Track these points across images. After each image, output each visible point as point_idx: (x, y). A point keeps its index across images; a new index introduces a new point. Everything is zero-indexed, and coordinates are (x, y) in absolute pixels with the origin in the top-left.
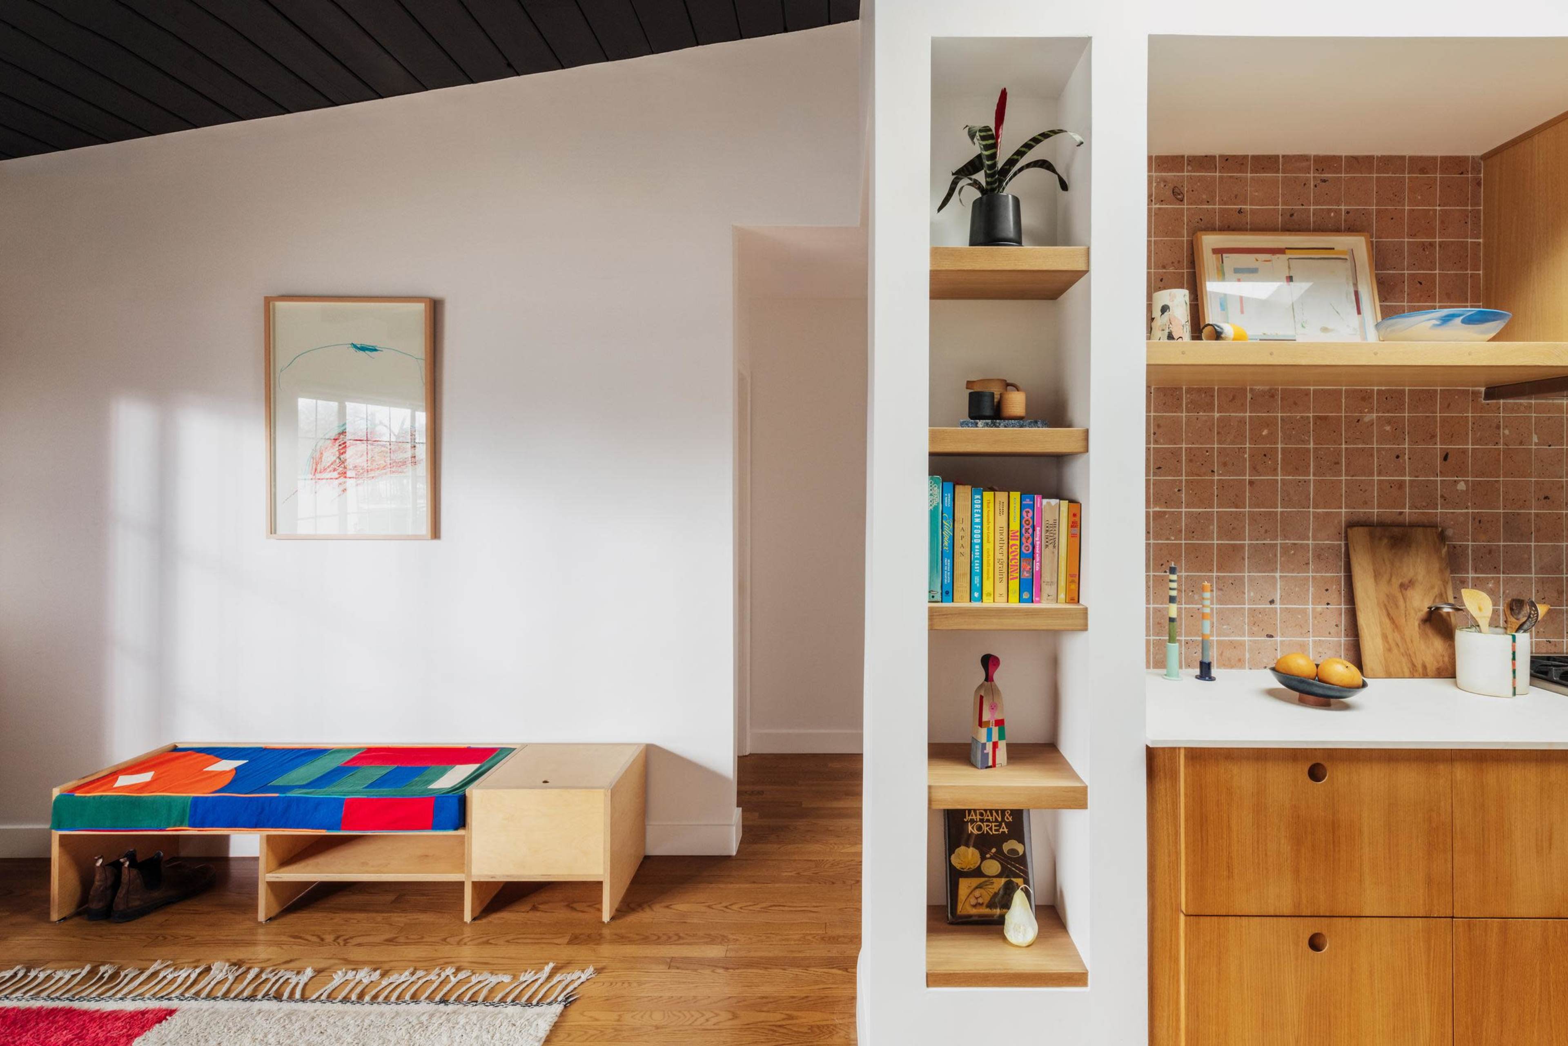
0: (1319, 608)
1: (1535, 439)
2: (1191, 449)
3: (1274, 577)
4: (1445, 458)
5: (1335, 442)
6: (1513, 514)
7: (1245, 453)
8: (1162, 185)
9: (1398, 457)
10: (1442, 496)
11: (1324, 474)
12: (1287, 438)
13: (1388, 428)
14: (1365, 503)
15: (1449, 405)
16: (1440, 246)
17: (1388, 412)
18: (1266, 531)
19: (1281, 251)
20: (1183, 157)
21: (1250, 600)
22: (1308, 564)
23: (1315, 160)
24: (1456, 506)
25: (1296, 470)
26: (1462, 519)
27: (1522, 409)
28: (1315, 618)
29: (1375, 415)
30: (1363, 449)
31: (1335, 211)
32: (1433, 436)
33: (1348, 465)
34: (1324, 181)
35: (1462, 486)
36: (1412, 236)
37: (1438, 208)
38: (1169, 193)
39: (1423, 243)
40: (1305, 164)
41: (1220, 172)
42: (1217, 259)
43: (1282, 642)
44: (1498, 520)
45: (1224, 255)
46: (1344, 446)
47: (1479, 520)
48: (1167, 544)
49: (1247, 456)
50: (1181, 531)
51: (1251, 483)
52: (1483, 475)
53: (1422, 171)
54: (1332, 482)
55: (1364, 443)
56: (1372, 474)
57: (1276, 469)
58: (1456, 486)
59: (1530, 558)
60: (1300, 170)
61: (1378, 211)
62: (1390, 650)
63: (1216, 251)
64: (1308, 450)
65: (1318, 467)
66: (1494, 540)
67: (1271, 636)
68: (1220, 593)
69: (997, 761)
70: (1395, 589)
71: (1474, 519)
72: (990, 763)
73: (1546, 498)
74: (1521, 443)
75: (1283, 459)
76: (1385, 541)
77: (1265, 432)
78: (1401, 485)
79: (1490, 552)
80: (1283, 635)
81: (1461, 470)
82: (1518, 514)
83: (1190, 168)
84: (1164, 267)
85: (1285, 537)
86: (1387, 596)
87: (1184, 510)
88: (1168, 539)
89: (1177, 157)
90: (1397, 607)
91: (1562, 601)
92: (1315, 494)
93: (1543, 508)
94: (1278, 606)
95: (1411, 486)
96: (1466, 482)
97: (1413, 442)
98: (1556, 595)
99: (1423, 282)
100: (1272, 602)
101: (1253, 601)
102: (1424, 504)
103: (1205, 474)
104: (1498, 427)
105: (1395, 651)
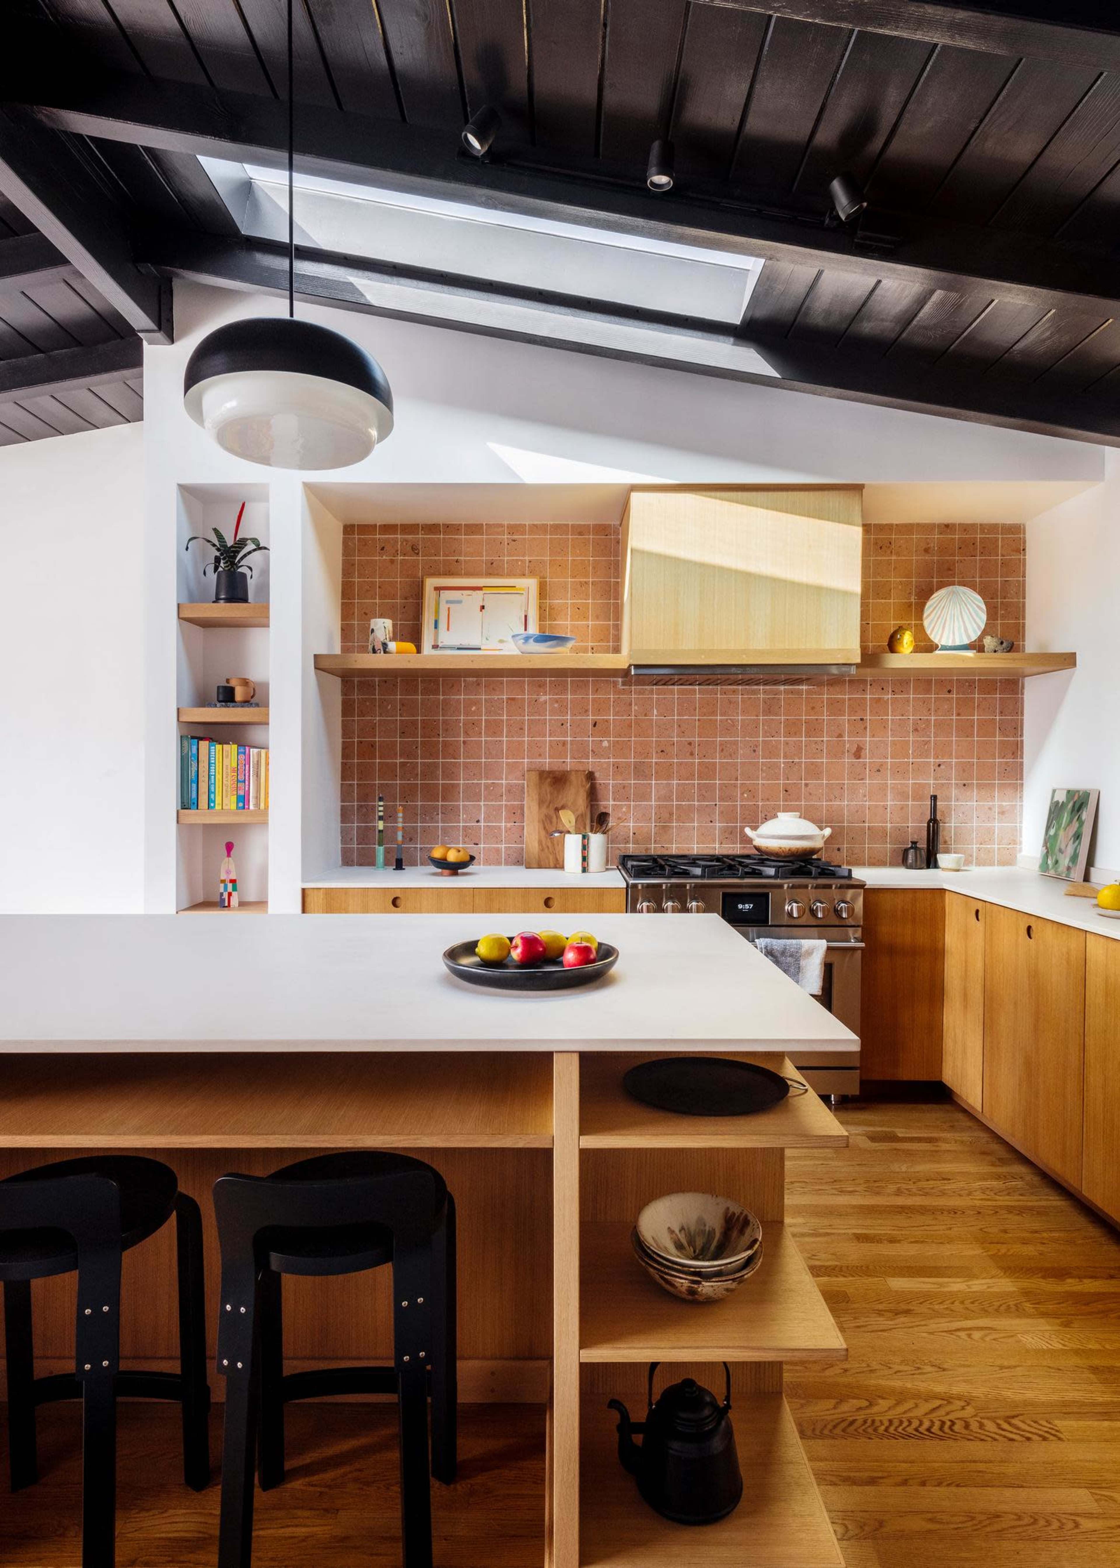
0: (509, 825)
1: (655, 712)
2: (424, 720)
3: (479, 805)
4: (595, 725)
5: (520, 715)
6: (640, 762)
7: (460, 722)
8: (404, 544)
9: (562, 724)
10: (592, 751)
11: (513, 737)
12: (488, 713)
13: (556, 705)
14: (540, 755)
15: (597, 690)
16: (592, 584)
17: (557, 695)
18: (474, 775)
19: (479, 588)
20: (418, 525)
21: (463, 820)
22: (502, 796)
23: (508, 527)
24: (602, 757)
25: (494, 734)
26: (605, 766)
27: (647, 692)
28: (506, 832)
29: (548, 697)
30: (539, 720)
31: (521, 560)
32: (587, 711)
33: (529, 729)
34: (514, 541)
35: (605, 744)
36: (573, 577)
37: (591, 558)
38: (409, 548)
39: (581, 582)
40: (500, 529)
41: (443, 535)
42: (437, 594)
43: (484, 848)
44: (630, 767)
45: (441, 592)
46: (526, 718)
47: (617, 766)
48: (408, 784)
49: (461, 725)
50: (417, 775)
51: (464, 742)
52: (620, 736)
53: (580, 534)
54: (518, 741)
55: (540, 715)
56: (545, 736)
57: (481, 733)
58: (601, 744)
59: (651, 792)
60: (498, 534)
61: (551, 561)
62: (543, 850)
63: (438, 589)
64: (502, 721)
65: (509, 732)
66: (627, 779)
67: (477, 844)
68: (443, 815)
69: (232, 903)
70: (552, 812)
71: (614, 765)
72: (226, 904)
73: (662, 751)
74: (646, 715)
75: (485, 727)
76: (549, 780)
77: (474, 709)
78: (564, 743)
79: (624, 788)
80: (484, 843)
81: (606, 733)
82: (644, 762)
83: (423, 532)
84: (406, 599)
85: (487, 778)
86: (546, 816)
87: (419, 761)
88: (409, 780)
89: (414, 525)
90: (551, 822)
91: (673, 820)
92: (507, 750)
93: (660, 758)
94: (482, 824)
95: (571, 744)
96: (609, 741)
97: (573, 715)
98: (668, 815)
99: (581, 608)
100: (478, 821)
101: (465, 821)
102: (580, 756)
103: (434, 737)
104: (630, 704)
105: (546, 850)
